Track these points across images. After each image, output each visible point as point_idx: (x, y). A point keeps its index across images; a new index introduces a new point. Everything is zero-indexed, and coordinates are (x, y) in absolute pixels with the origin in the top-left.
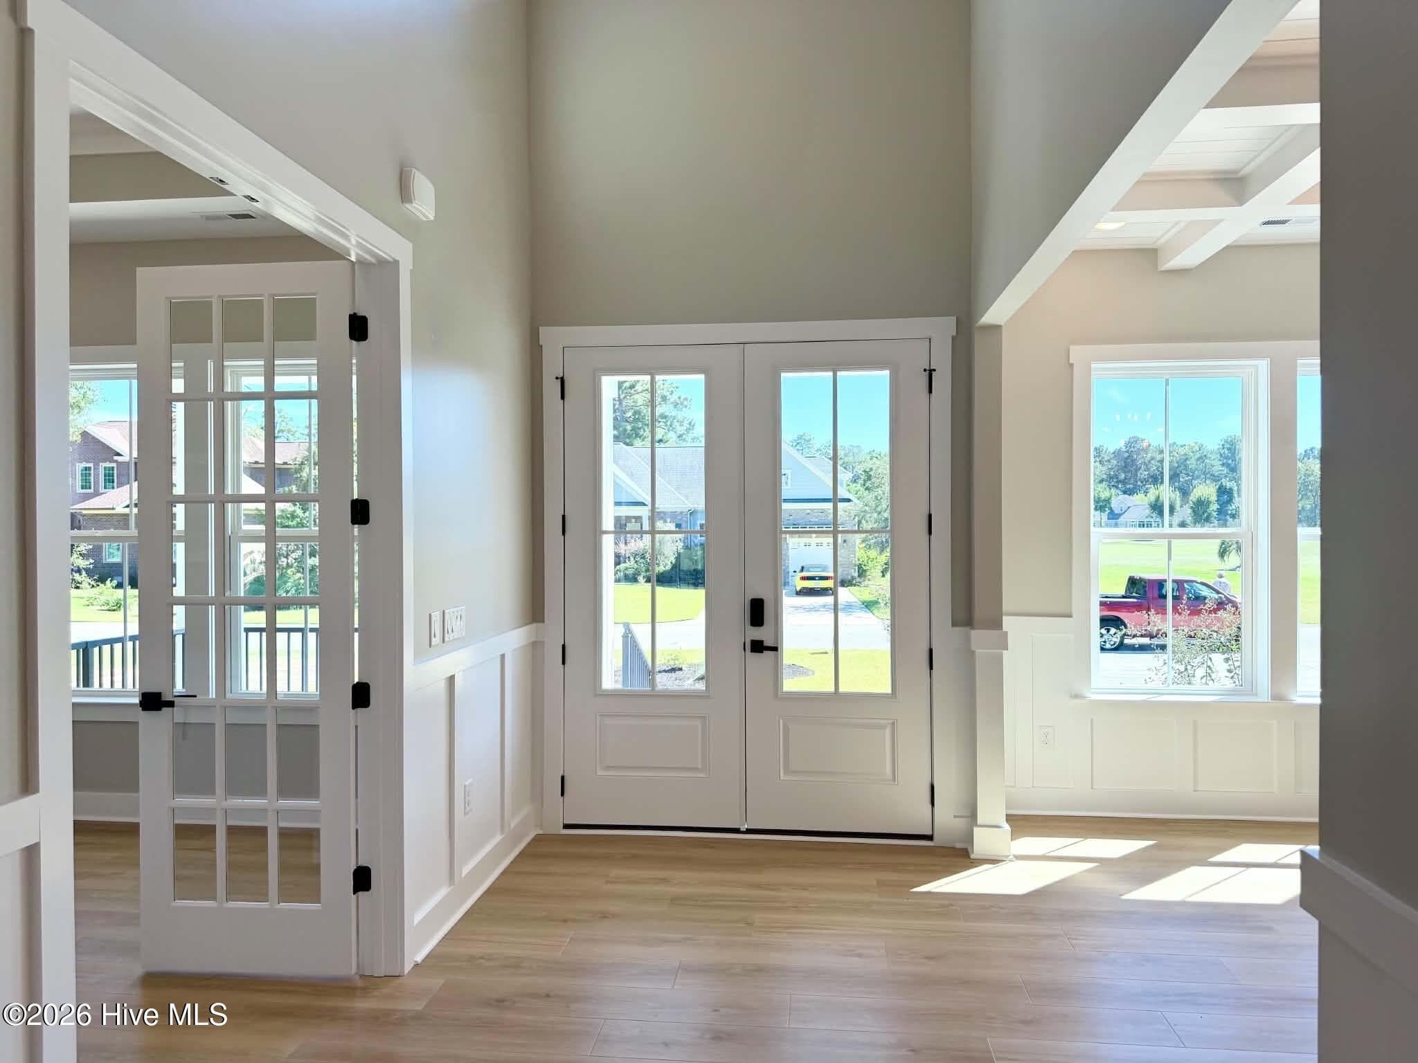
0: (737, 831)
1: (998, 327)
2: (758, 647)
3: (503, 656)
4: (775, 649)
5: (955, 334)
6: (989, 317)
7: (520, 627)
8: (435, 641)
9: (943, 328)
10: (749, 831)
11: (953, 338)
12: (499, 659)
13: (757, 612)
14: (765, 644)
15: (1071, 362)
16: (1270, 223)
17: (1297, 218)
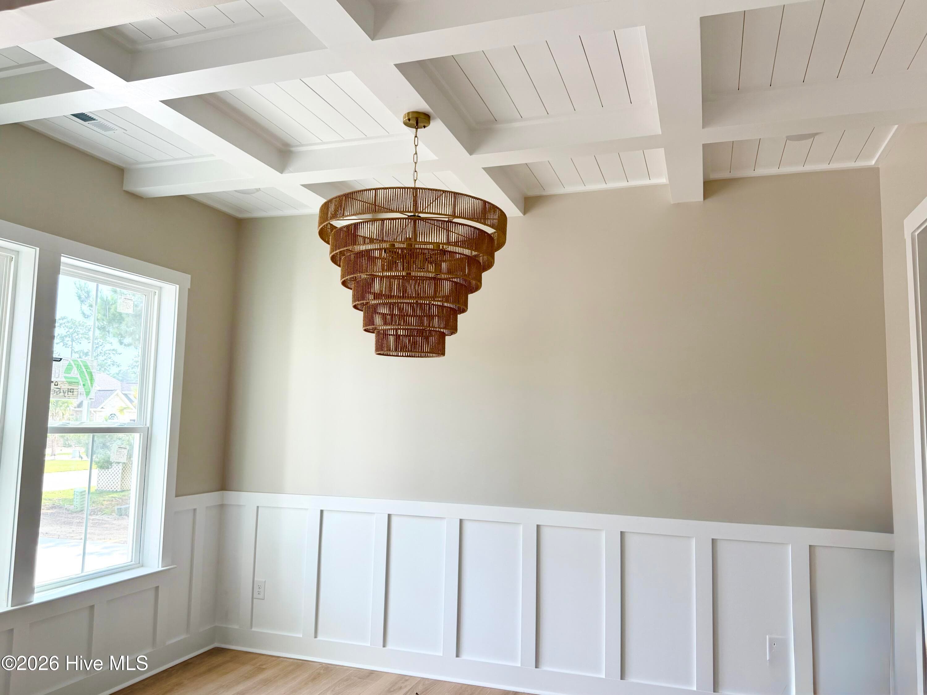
16: (78, 116)
17: (102, 121)
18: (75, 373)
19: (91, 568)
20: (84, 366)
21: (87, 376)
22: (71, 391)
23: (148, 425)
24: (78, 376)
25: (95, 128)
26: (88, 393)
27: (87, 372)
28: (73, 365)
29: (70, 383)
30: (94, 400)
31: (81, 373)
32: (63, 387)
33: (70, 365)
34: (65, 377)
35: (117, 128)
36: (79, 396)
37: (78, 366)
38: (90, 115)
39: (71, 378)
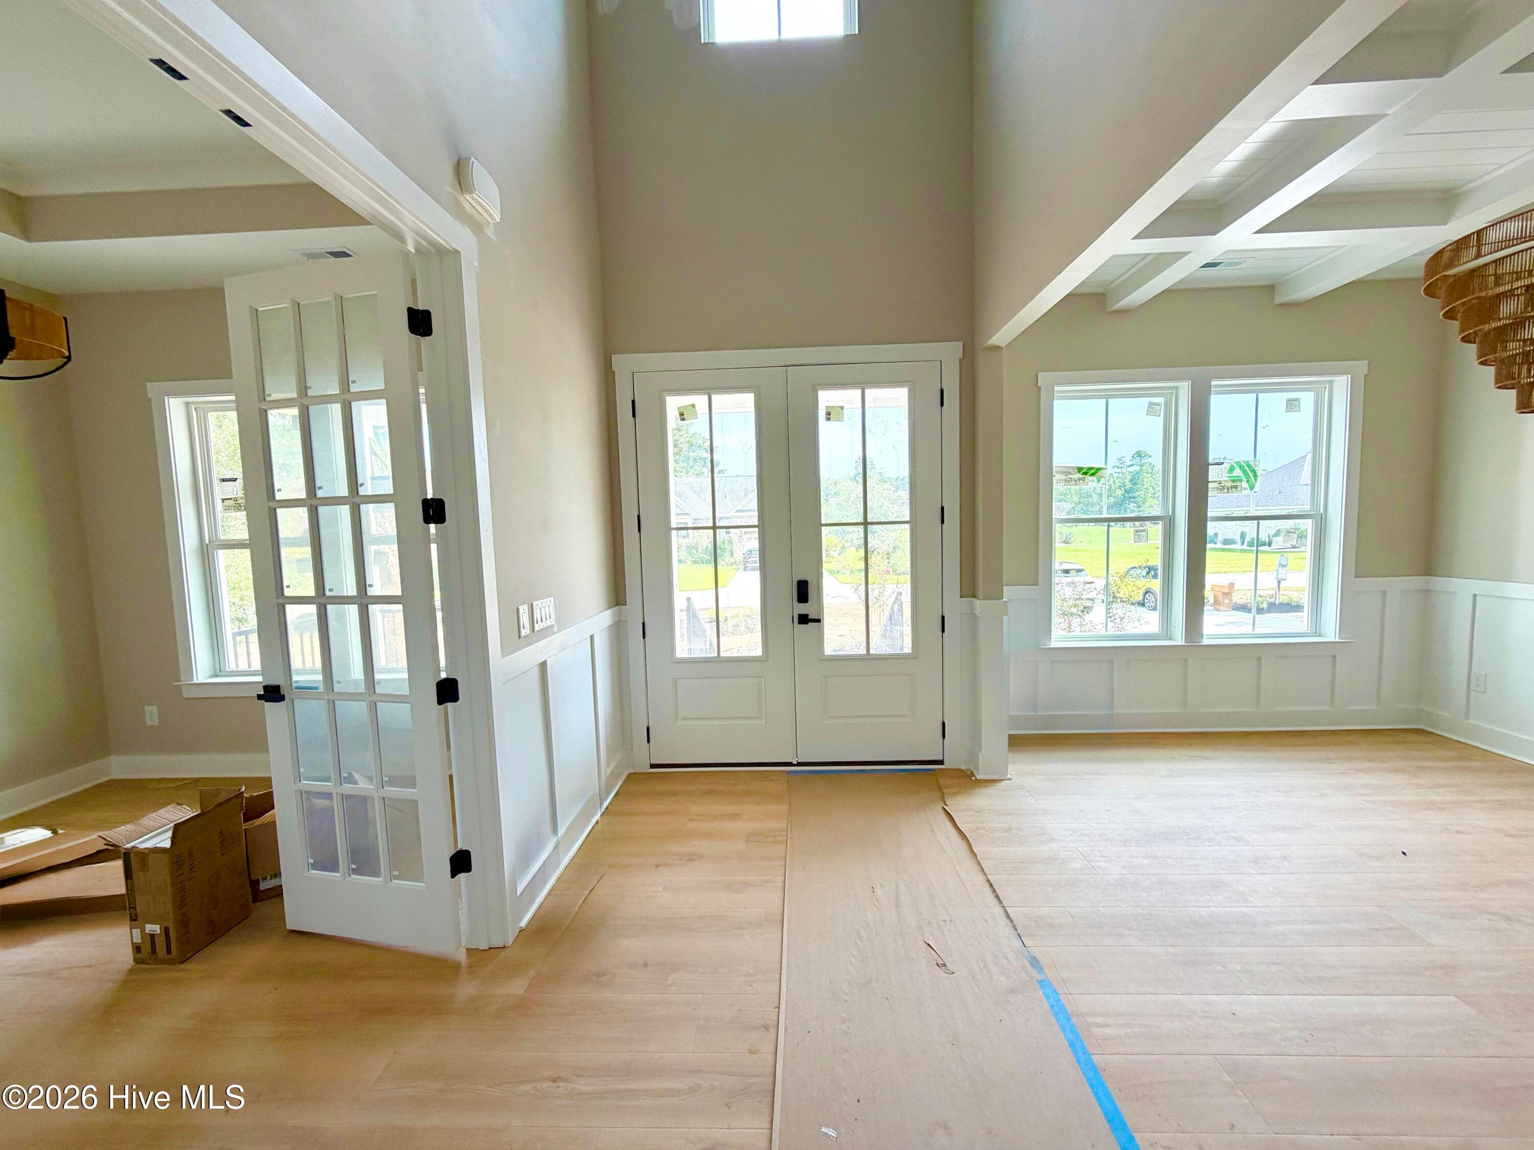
0: (789, 764)
1: (1000, 348)
2: (804, 619)
3: (592, 637)
4: (818, 621)
5: (961, 357)
6: (995, 340)
7: (605, 610)
8: (524, 632)
9: (952, 351)
10: (799, 764)
11: (961, 360)
12: (589, 639)
13: (803, 591)
14: (810, 617)
15: (1039, 385)
16: (1207, 265)
17: (1228, 261)
18: (1238, 472)
19: (1258, 631)
20: (1247, 465)
21: (1250, 473)
22: (1235, 487)
23: (1322, 511)
24: (1242, 475)
25: (1225, 268)
26: (1252, 488)
27: (1250, 470)
28: (1236, 466)
29: (1233, 481)
30: (1258, 493)
31: (1244, 472)
32: (1227, 484)
33: (1232, 466)
34: (1228, 477)
35: (1247, 259)
36: (1243, 491)
37: (1241, 467)
38: (1214, 261)
39: (1234, 477)
